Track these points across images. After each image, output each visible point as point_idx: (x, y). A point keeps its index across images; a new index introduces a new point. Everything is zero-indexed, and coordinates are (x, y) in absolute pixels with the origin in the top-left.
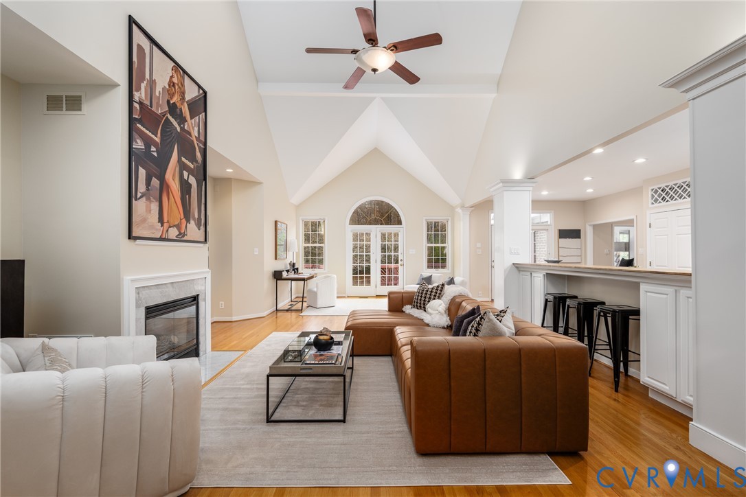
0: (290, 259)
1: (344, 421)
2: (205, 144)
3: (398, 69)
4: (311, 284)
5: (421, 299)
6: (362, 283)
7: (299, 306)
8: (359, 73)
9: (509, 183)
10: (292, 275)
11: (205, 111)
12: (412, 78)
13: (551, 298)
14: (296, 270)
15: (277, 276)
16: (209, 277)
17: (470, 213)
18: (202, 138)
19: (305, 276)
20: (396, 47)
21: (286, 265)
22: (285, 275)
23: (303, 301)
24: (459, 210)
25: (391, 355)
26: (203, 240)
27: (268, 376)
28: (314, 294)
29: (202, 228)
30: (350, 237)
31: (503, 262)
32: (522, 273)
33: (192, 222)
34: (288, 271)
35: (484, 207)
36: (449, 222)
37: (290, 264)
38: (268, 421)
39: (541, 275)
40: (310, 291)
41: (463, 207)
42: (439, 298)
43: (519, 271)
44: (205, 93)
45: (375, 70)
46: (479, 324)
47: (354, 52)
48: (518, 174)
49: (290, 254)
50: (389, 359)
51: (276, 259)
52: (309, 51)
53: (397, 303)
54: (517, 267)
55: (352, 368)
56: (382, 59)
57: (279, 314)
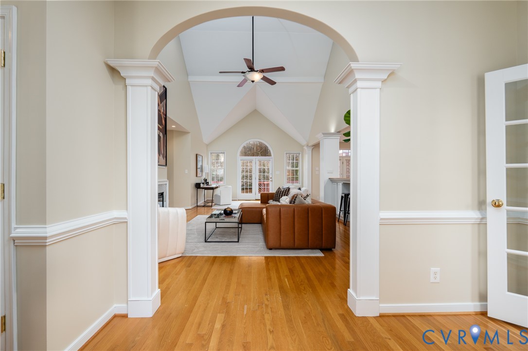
0: (204, 177)
1: (238, 242)
2: (166, 115)
3: (265, 79)
4: (217, 192)
5: (277, 196)
6: (247, 192)
7: (210, 204)
8: (245, 81)
9: (328, 134)
10: (205, 186)
11: (166, 98)
12: (272, 83)
13: (343, 195)
14: (207, 183)
15: (198, 186)
16: (168, 183)
17: (312, 149)
18: (165, 113)
19: (214, 186)
20: (262, 71)
21: (201, 180)
22: (202, 185)
23: (212, 202)
24: (305, 148)
25: (261, 223)
26: (165, 164)
27: (206, 223)
28: (219, 197)
29: (165, 158)
30: (240, 163)
31: (324, 177)
32: (333, 183)
33: (161, 155)
34: (203, 183)
35: (316, 146)
36: (300, 155)
37: (204, 180)
38: (206, 242)
39: (341, 184)
40: (216, 195)
41: (308, 146)
42: (287, 195)
43: (332, 182)
44: (166, 89)
45: (253, 81)
46: (295, 200)
47: (243, 73)
48: (333, 130)
49: (204, 174)
50: (260, 225)
51: (197, 176)
52: (220, 72)
53: (265, 198)
54: (331, 180)
55: (241, 228)
56: (257, 77)
57: (198, 208)
